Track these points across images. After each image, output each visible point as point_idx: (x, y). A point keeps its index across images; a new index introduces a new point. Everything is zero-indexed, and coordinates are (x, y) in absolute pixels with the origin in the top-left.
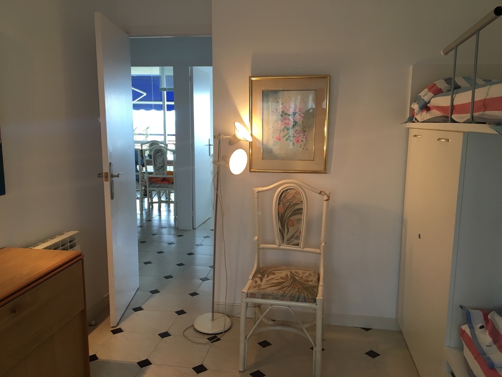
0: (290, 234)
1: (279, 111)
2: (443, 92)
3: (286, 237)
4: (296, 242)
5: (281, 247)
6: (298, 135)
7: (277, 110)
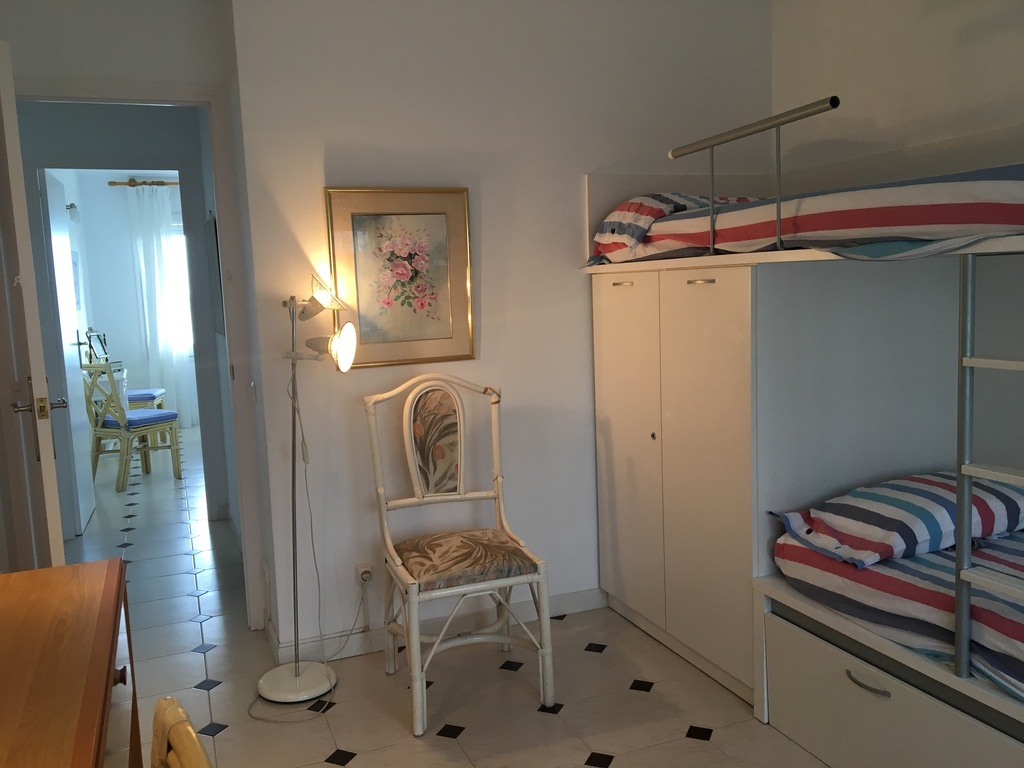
0: (439, 474)
1: (384, 251)
2: (665, 215)
3: (433, 479)
4: (450, 485)
5: (425, 499)
6: (422, 295)
7: (380, 250)
